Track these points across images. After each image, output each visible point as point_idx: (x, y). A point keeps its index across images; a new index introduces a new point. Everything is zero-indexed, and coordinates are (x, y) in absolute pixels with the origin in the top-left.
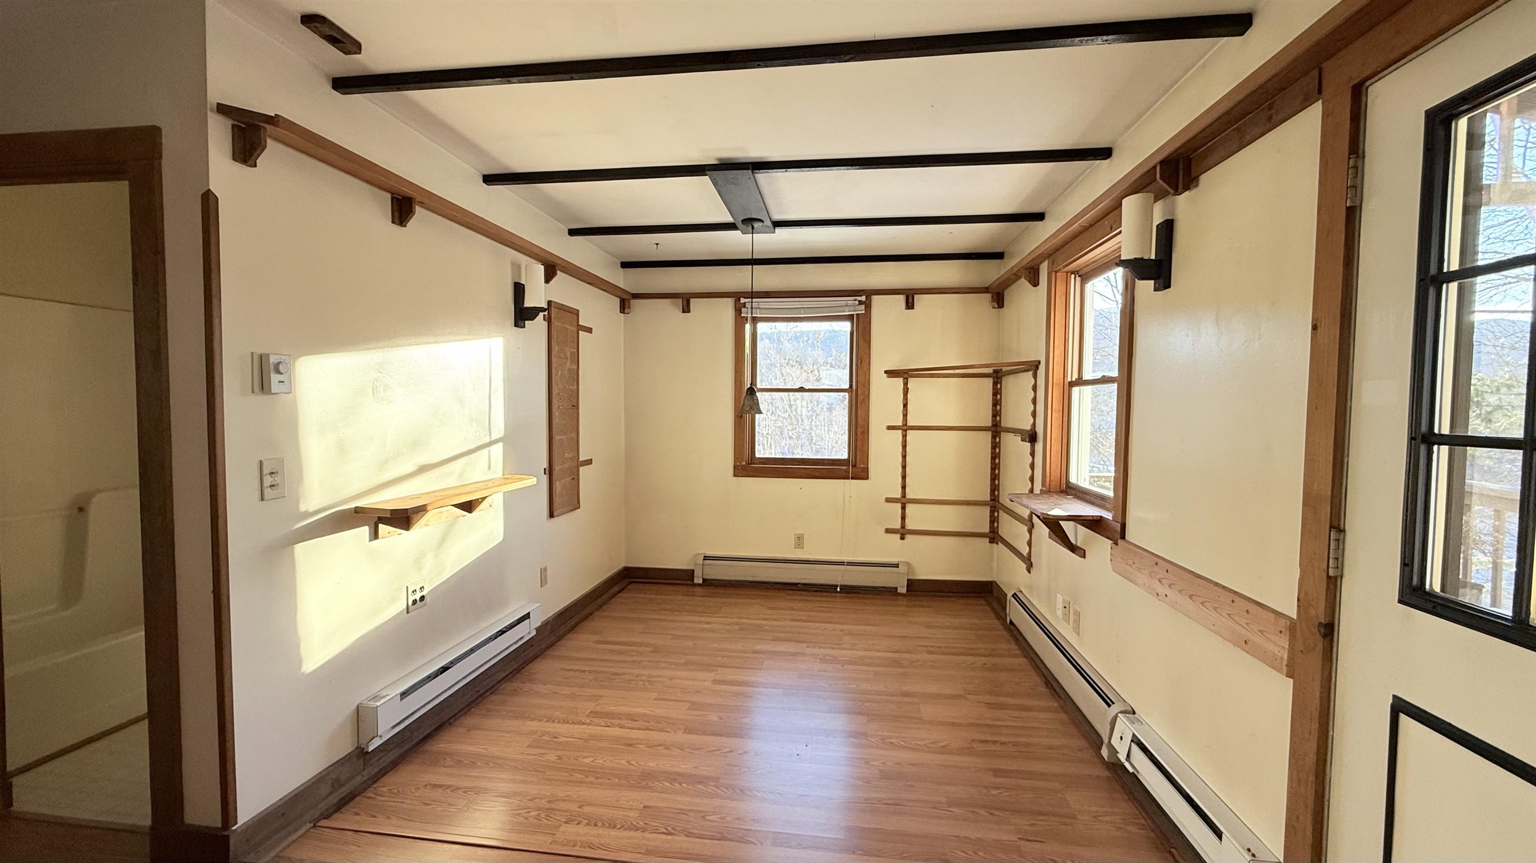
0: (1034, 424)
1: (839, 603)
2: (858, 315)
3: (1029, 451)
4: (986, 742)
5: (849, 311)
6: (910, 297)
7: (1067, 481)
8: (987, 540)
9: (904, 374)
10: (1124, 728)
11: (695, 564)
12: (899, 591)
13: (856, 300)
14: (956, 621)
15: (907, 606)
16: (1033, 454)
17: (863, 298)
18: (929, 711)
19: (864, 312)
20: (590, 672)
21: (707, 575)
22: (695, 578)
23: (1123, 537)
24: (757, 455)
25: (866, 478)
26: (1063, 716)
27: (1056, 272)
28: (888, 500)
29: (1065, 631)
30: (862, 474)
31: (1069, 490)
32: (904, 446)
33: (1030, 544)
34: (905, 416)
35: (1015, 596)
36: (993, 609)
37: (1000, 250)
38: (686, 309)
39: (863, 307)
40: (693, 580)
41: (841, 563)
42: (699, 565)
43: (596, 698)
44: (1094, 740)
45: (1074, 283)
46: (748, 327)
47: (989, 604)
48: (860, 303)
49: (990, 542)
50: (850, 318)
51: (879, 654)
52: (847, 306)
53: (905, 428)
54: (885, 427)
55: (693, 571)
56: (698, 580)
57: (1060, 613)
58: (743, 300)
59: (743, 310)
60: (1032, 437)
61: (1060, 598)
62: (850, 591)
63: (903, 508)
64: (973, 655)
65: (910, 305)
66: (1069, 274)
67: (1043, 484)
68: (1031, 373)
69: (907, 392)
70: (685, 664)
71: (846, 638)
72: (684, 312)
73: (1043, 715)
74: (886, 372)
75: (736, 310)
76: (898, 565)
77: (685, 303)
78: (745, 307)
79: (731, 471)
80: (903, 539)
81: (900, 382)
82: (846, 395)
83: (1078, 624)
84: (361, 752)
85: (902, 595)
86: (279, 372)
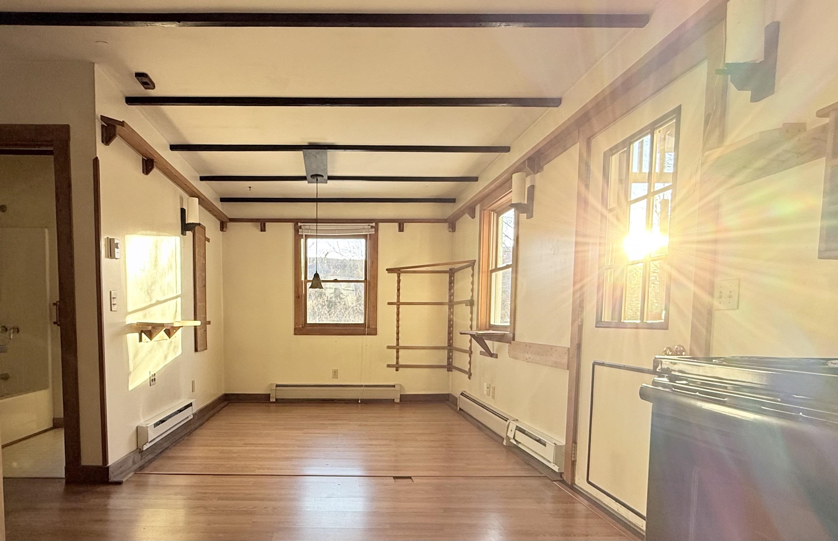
0: (472, 296)
1: (359, 408)
2: (370, 235)
3: (469, 311)
5: (366, 232)
6: (401, 224)
7: (490, 322)
8: (446, 369)
9: (397, 271)
10: (512, 425)
11: (271, 390)
12: (396, 401)
13: (369, 225)
15: (400, 410)
16: (472, 313)
17: (373, 224)
19: (374, 233)
21: (278, 396)
22: (271, 399)
23: (514, 339)
24: (308, 322)
25: (376, 334)
27: (484, 210)
28: (389, 347)
29: (487, 401)
30: (373, 332)
31: (490, 328)
32: (398, 315)
33: (470, 363)
34: (398, 296)
35: (462, 394)
36: (449, 406)
37: (453, 197)
38: (263, 229)
39: (373, 230)
40: (269, 400)
41: (361, 386)
42: (274, 390)
44: (501, 439)
45: (493, 216)
46: (303, 241)
47: (447, 405)
48: (372, 227)
49: (448, 371)
50: (365, 236)
52: (364, 229)
53: (398, 304)
54: (386, 303)
55: (269, 395)
56: (273, 400)
57: (486, 392)
58: (300, 224)
59: (300, 230)
60: (471, 303)
61: (485, 384)
62: (367, 402)
63: (398, 352)
65: (401, 229)
66: (491, 211)
68: (470, 267)
69: (400, 282)
72: (262, 231)
74: (387, 270)
75: (295, 230)
76: (395, 386)
77: (262, 225)
78: (301, 228)
79: (292, 331)
80: (397, 370)
81: (395, 275)
82: (363, 284)
83: (494, 393)
84: (140, 451)
85: (398, 403)
86: (117, 248)
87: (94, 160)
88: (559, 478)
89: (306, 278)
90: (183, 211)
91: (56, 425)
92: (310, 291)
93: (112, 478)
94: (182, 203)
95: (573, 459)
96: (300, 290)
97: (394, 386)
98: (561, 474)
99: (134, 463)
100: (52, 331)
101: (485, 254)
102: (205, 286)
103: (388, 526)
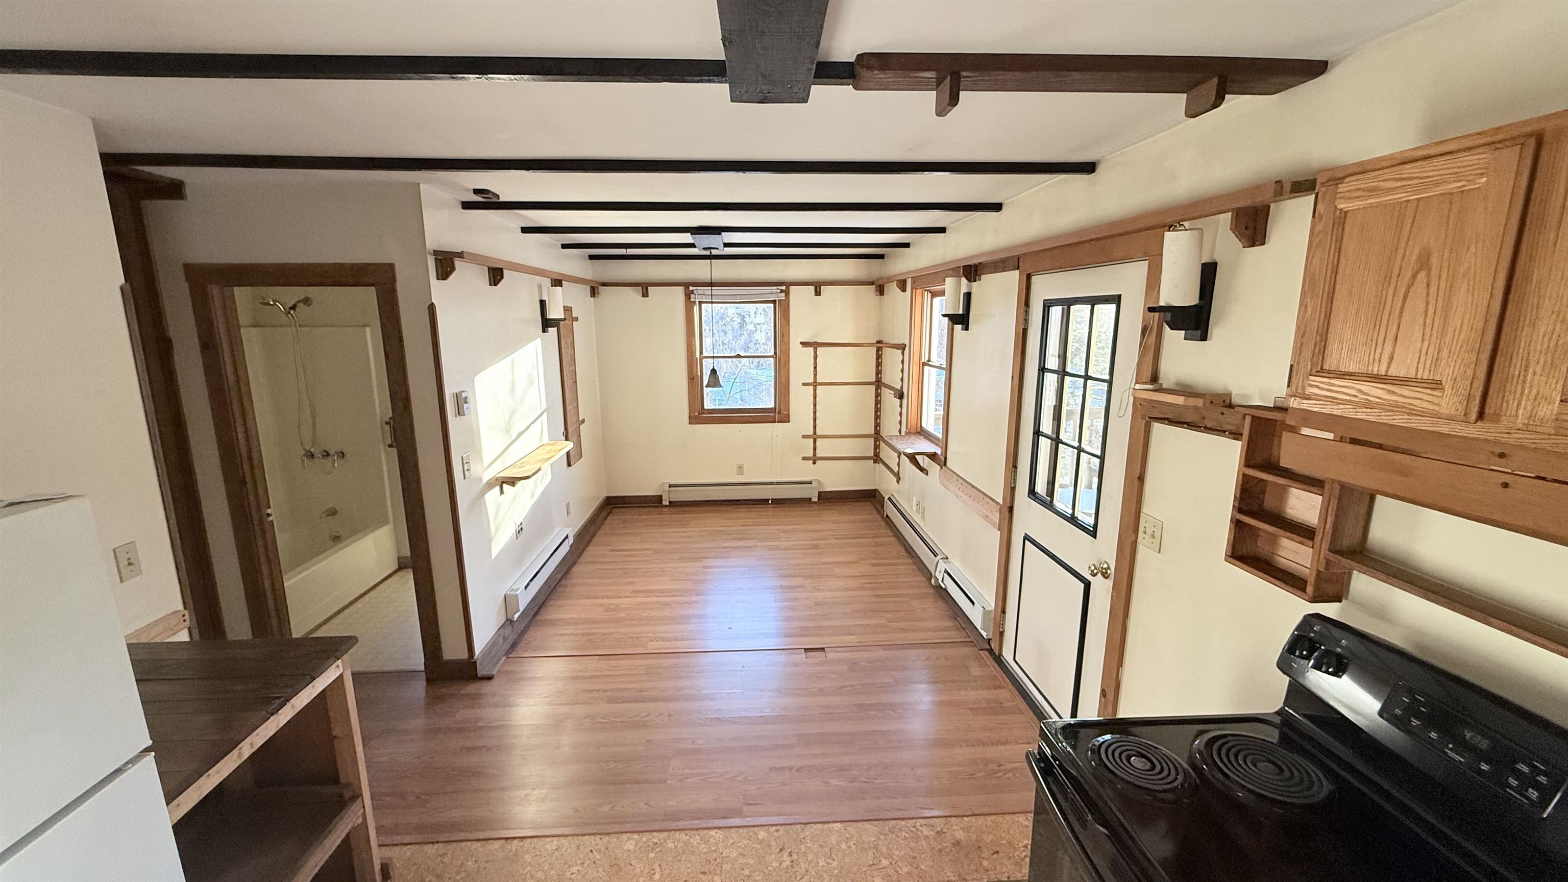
0: (902, 387)
1: (771, 510)
2: (779, 300)
3: (899, 403)
4: (870, 583)
5: (773, 297)
6: (818, 286)
7: (921, 426)
8: (872, 461)
9: (815, 345)
10: (942, 566)
11: (663, 491)
12: (813, 500)
13: (778, 289)
14: (853, 518)
15: (818, 510)
16: (901, 406)
17: (784, 288)
18: (837, 571)
19: (784, 298)
20: (619, 569)
21: (672, 498)
22: (663, 501)
23: (945, 464)
24: (706, 407)
25: (788, 421)
26: (914, 567)
27: (916, 289)
28: (804, 437)
29: (916, 518)
30: (786, 419)
31: (922, 433)
32: (815, 397)
33: (899, 465)
34: (815, 375)
35: (889, 499)
36: (875, 507)
37: (882, 253)
38: (645, 294)
39: (783, 294)
40: (661, 503)
41: (772, 483)
42: (666, 491)
43: (631, 583)
44: (929, 575)
45: (928, 296)
46: (696, 308)
47: (873, 504)
48: (782, 291)
49: (874, 463)
50: (774, 302)
51: (806, 542)
52: (771, 293)
53: (815, 384)
54: (801, 384)
55: (662, 496)
56: (666, 503)
57: (915, 508)
58: (691, 288)
59: (692, 296)
60: (901, 396)
61: (915, 499)
62: (778, 502)
63: (815, 442)
64: (864, 538)
65: (818, 293)
66: (924, 291)
67: (907, 428)
68: (901, 351)
69: (817, 358)
70: (679, 559)
71: (782, 535)
72: (643, 296)
73: (904, 567)
74: (801, 343)
75: (686, 295)
77: (644, 290)
78: (693, 293)
79: (687, 420)
80: (814, 463)
81: (812, 349)
82: (772, 360)
83: (923, 513)
84: (509, 621)
85: (814, 503)
86: (466, 403)
87: (429, 306)
88: (987, 647)
89: (701, 353)
90: (543, 303)
91: (401, 567)
92: (706, 390)
93: (481, 672)
94: (541, 294)
95: (1001, 630)
96: (694, 369)
97: (811, 483)
98: (989, 640)
99: (505, 639)
100: (387, 456)
101: (917, 342)
102: (576, 382)
103: (795, 741)
